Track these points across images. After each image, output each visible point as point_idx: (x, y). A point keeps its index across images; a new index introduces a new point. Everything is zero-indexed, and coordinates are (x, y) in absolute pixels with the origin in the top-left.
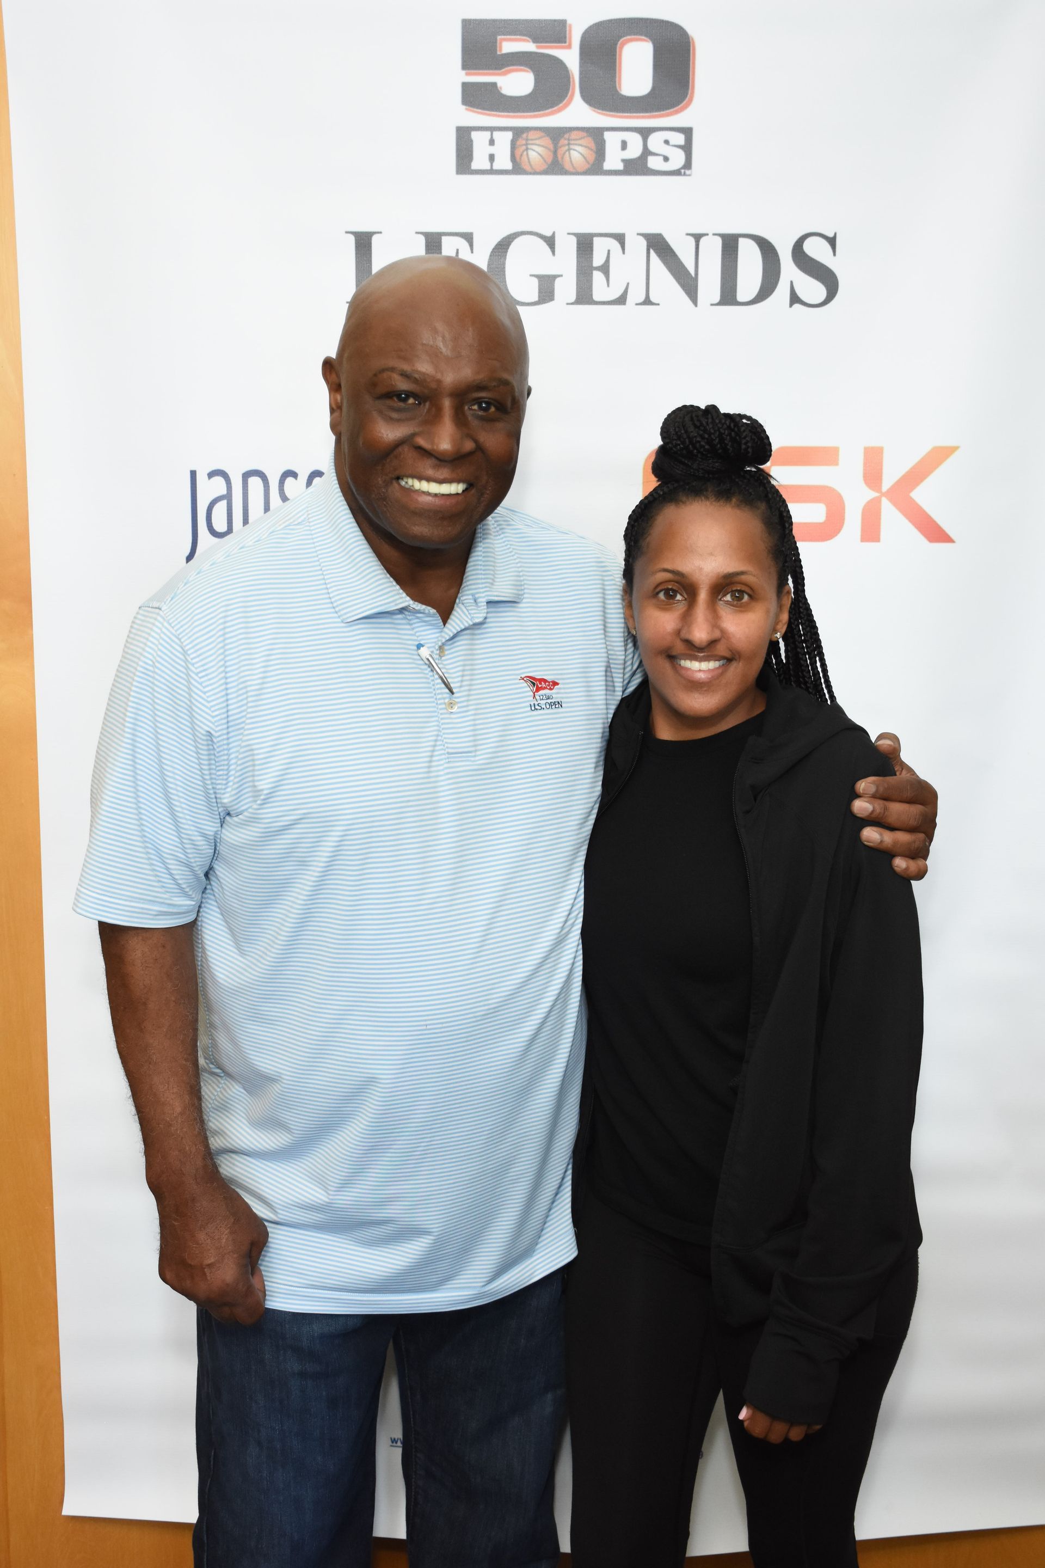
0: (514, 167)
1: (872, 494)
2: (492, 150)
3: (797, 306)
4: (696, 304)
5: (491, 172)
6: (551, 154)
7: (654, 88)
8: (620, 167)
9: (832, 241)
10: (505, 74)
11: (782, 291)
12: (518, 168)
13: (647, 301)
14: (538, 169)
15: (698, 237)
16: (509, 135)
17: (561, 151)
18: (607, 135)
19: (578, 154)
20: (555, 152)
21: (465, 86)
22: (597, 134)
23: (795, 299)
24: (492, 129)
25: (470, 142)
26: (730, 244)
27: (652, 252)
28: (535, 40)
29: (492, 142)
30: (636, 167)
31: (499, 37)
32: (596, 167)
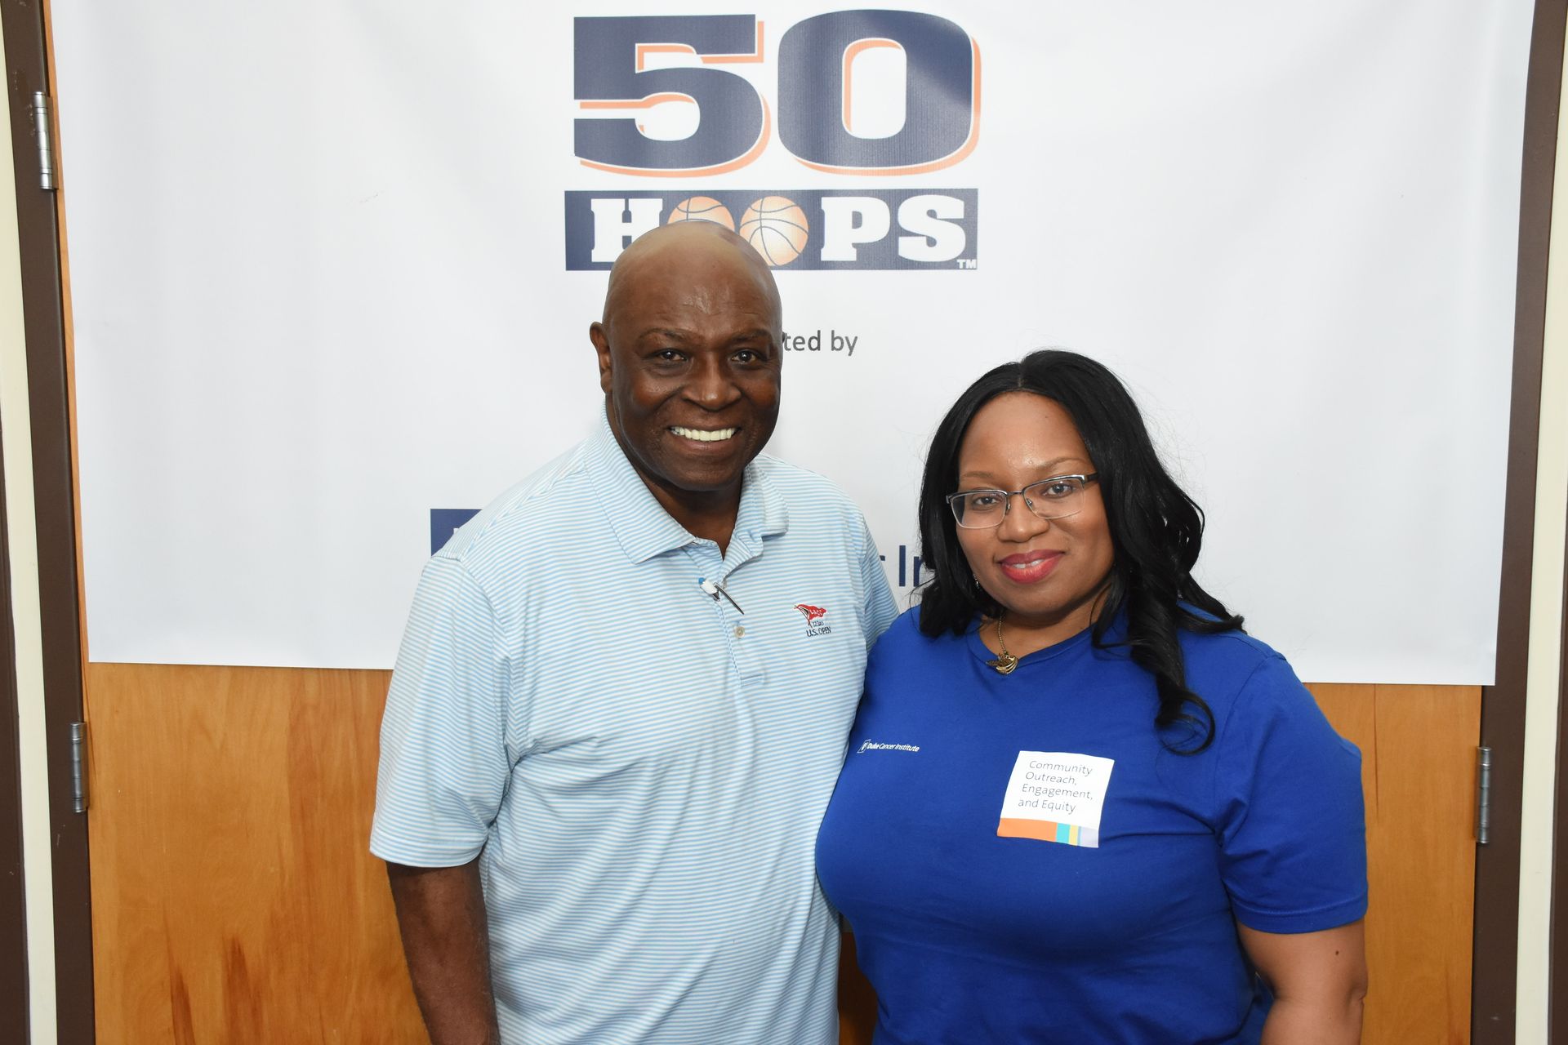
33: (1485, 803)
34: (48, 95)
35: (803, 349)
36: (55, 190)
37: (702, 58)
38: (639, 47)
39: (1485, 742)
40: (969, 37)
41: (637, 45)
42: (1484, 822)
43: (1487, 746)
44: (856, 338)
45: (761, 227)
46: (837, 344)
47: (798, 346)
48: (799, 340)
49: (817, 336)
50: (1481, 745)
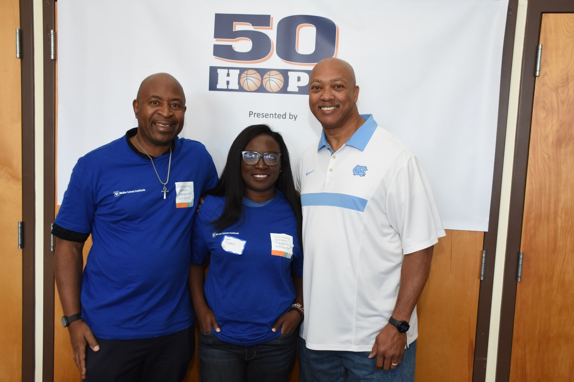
33: (483, 268)
34: (55, 31)
35: (281, 118)
36: (55, 59)
37: (254, 28)
38: (235, 23)
39: (484, 249)
40: (336, 25)
41: (234, 23)
42: (482, 273)
43: (485, 250)
44: (297, 115)
45: (269, 80)
46: (291, 117)
47: (279, 117)
48: (279, 115)
49: (285, 114)
50: (483, 250)
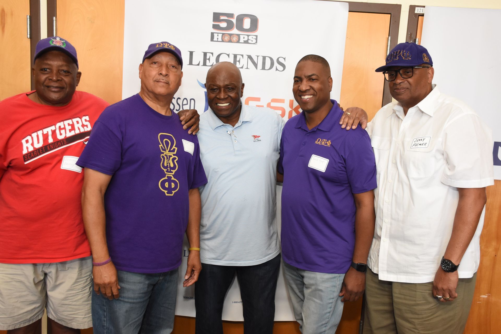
0: (222, 41)
1: (291, 109)
2: (218, 37)
3: (277, 71)
4: (257, 69)
5: (218, 41)
6: (230, 39)
7: (250, 27)
8: (243, 42)
9: (285, 59)
10: (221, 23)
11: (274, 68)
12: (223, 41)
13: (247, 68)
14: (227, 41)
15: (258, 56)
16: (221, 34)
17: (231, 38)
18: (241, 36)
19: (235, 39)
20: (230, 38)
21: (213, 25)
22: (239, 35)
23: (277, 69)
24: (218, 33)
25: (214, 35)
26: (264, 58)
27: (249, 58)
28: (227, 17)
29: (218, 36)
30: (246, 42)
31: (220, 16)
32: (238, 42)
